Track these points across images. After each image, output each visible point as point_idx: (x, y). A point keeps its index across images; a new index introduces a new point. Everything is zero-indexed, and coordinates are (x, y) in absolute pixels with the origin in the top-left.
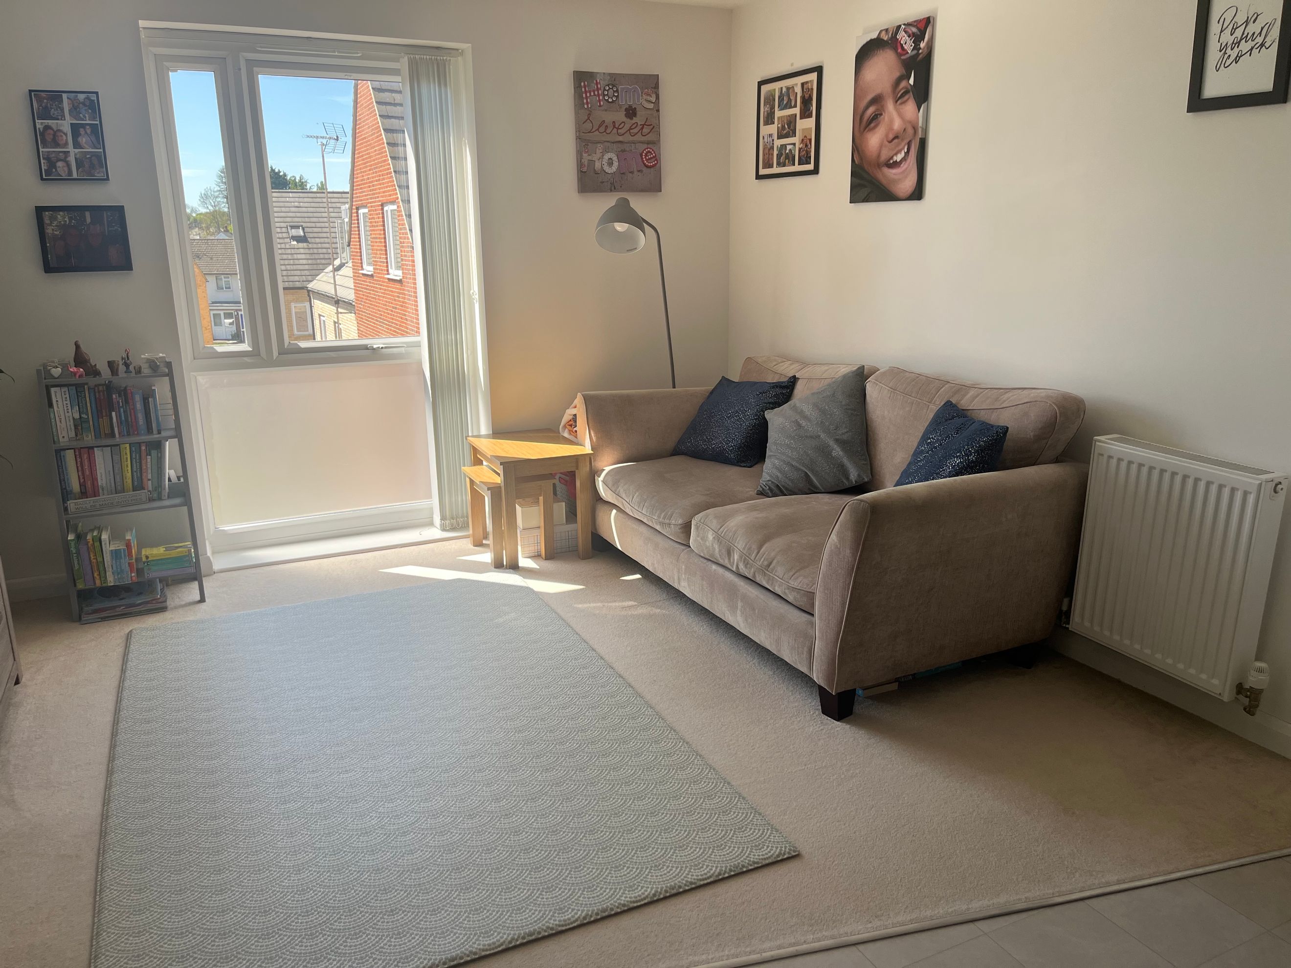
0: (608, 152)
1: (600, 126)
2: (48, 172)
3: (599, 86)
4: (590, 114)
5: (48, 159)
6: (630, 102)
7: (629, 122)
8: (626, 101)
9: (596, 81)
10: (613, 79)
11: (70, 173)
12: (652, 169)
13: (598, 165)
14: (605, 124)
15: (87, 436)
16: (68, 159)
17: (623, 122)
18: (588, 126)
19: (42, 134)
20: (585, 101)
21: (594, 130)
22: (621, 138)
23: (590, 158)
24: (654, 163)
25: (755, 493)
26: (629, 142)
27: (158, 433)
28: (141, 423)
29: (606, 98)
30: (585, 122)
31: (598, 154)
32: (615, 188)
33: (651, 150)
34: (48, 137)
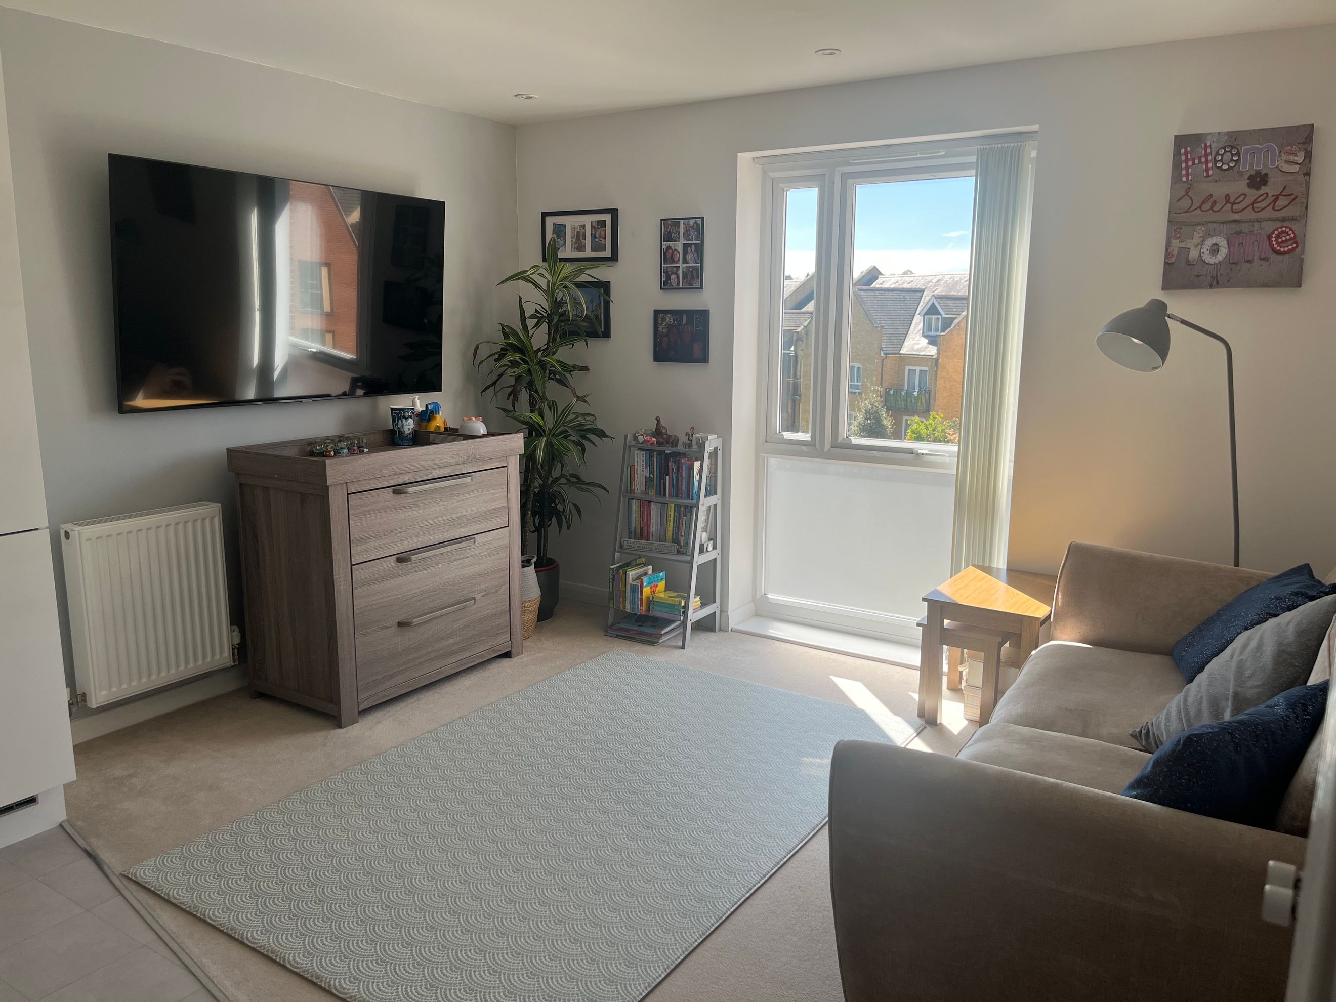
0: (1214, 236)
1: (1204, 203)
2: (666, 283)
3: (1209, 150)
4: (1189, 188)
5: (666, 272)
6: (1258, 164)
7: (1253, 194)
8: (1252, 165)
9: (1205, 144)
10: (1234, 139)
11: (678, 284)
12: (1287, 256)
13: (1193, 254)
14: (1212, 200)
15: (651, 492)
16: (678, 272)
17: (1242, 194)
18: (1186, 203)
19: (665, 253)
20: (1184, 172)
21: (1193, 208)
22: (1237, 217)
23: (1182, 245)
24: (1290, 247)
25: (1130, 732)
26: (1250, 221)
27: (692, 499)
28: (684, 489)
29: (1219, 165)
30: (1180, 199)
31: (1197, 239)
32: (1218, 283)
33: (1288, 230)
34: (669, 255)
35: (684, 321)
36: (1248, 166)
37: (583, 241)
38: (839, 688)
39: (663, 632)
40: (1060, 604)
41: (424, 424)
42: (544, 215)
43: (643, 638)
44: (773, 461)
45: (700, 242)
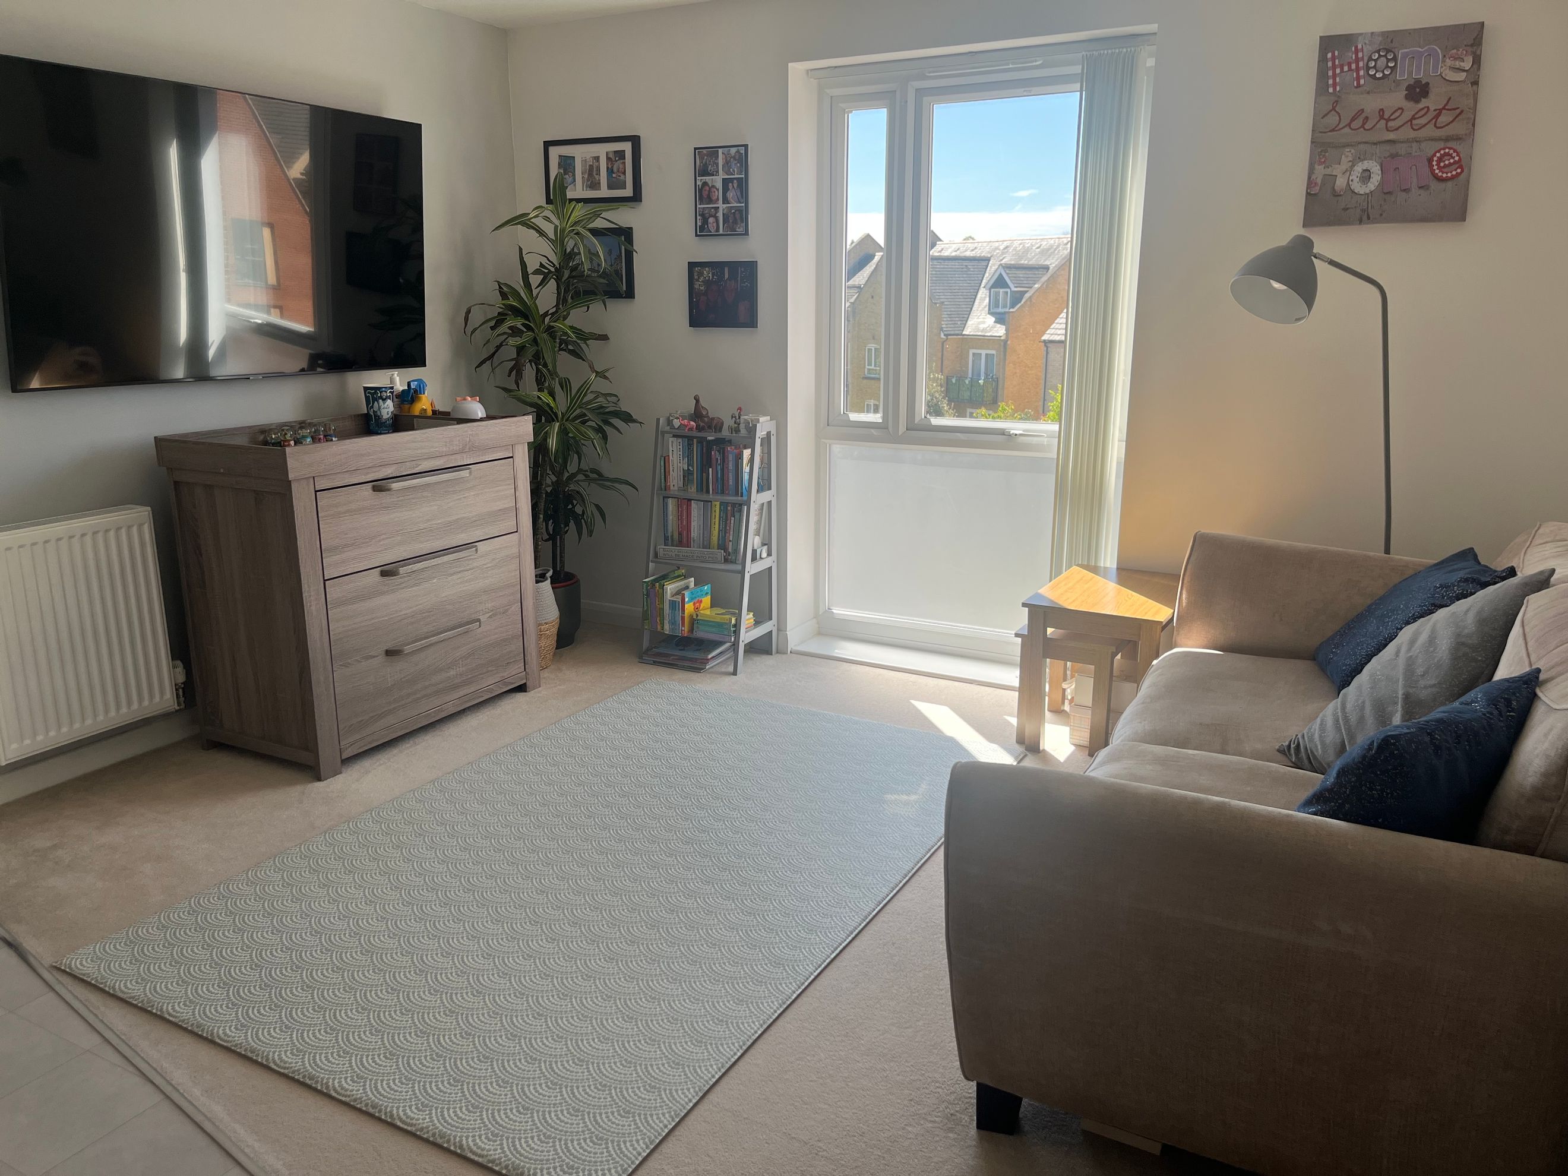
0: (1365, 160)
1: (1353, 120)
2: (702, 229)
3: (1360, 55)
4: (1337, 102)
5: (702, 215)
6: (1418, 74)
7: (1411, 108)
8: (1410, 73)
9: (1356, 47)
10: (1390, 41)
11: (718, 230)
12: (1450, 184)
13: (1341, 183)
14: (1364, 115)
15: (690, 488)
16: (717, 215)
17: (1399, 109)
18: (1333, 119)
19: (701, 191)
20: (1331, 82)
21: (1341, 126)
22: (1391, 136)
23: (1328, 171)
24: (1454, 173)
25: (1277, 747)
26: (1408, 141)
27: (742, 496)
28: (731, 483)
29: (1372, 72)
30: (1326, 115)
31: (1345, 164)
32: (1369, 218)
33: (1451, 151)
34: (705, 193)
35: (726, 276)
36: (1405, 75)
37: (596, 177)
38: (921, 713)
39: (710, 656)
40: (1184, 604)
41: (407, 406)
42: (547, 144)
43: (687, 664)
44: (837, 448)
45: (743, 176)
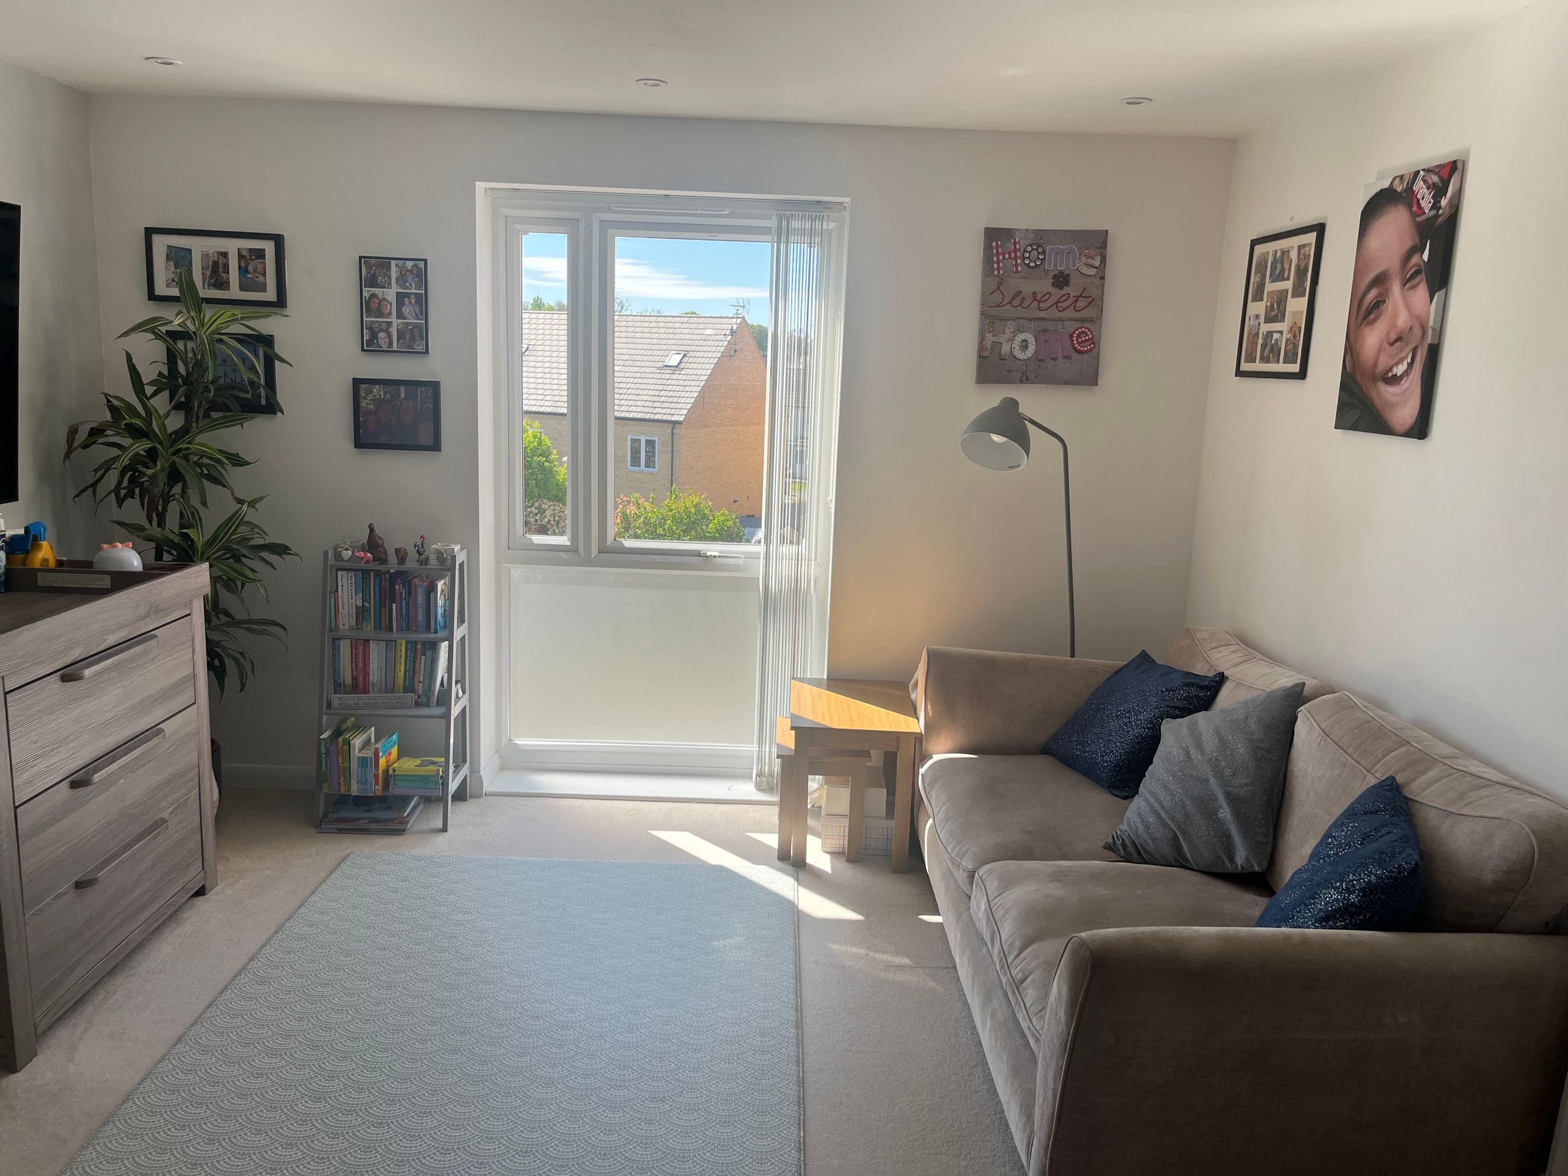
0: (1023, 332)
1: (1014, 298)
2: (370, 343)
3: (1018, 246)
4: (1001, 283)
5: (371, 329)
6: (1061, 266)
7: (1057, 293)
8: (1055, 266)
9: (1015, 240)
10: (1040, 237)
11: (390, 345)
12: (1086, 356)
13: (1005, 349)
14: (1021, 296)
15: (367, 626)
16: (390, 330)
17: (1048, 293)
18: (997, 297)
19: (368, 303)
20: (995, 266)
21: (1004, 302)
22: (1043, 314)
23: (995, 339)
24: (1089, 347)
25: (1102, 844)
26: (1054, 320)
27: (436, 632)
29: (1027, 262)
30: (992, 293)
31: (1008, 334)
32: (1027, 379)
33: (1087, 330)
34: (374, 306)
35: (403, 395)
36: (1052, 266)
37: (224, 275)
42: (150, 233)
43: (381, 826)
44: (517, 572)
45: (423, 292)
